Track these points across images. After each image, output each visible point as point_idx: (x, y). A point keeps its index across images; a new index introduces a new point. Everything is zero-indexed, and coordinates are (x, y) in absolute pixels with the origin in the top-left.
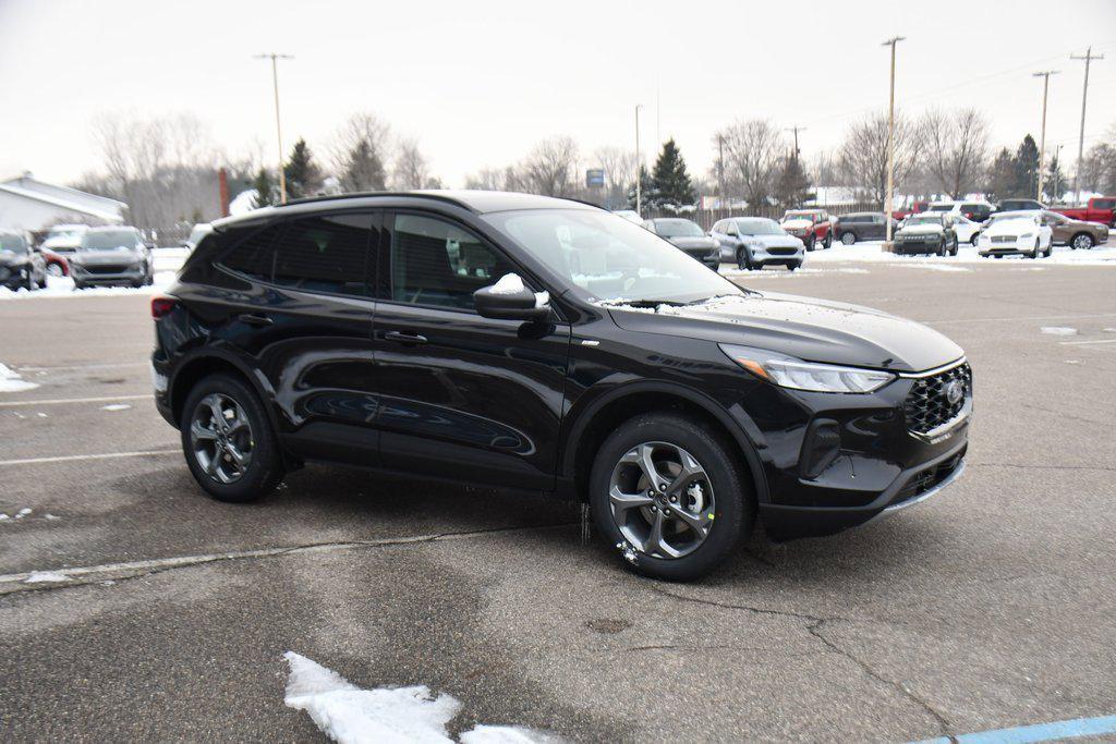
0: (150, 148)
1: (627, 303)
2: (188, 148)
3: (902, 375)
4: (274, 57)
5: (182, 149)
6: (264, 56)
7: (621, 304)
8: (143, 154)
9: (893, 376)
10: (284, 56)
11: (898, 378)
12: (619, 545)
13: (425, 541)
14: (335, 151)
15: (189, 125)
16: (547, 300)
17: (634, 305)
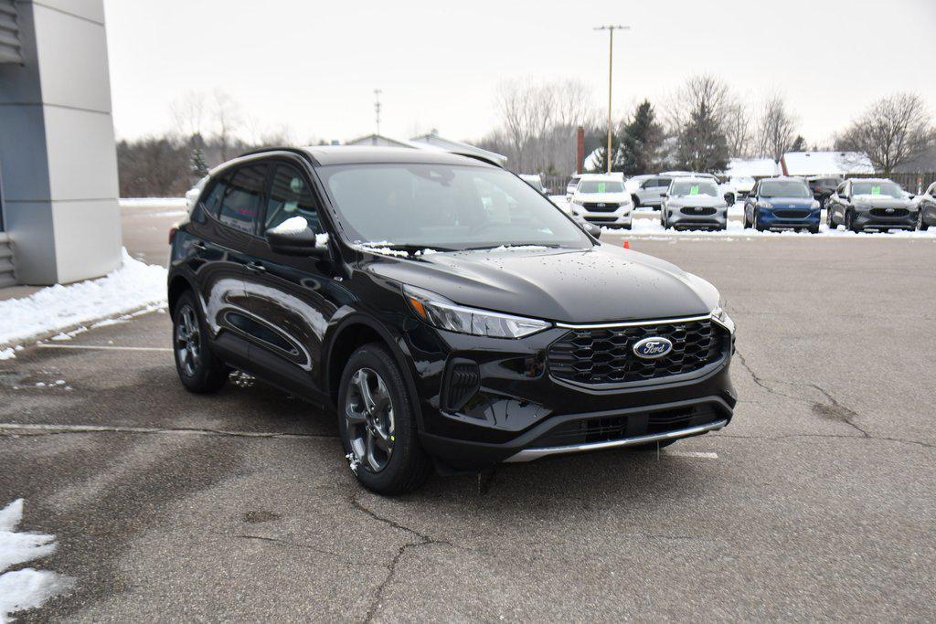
0: (541, 109)
1: (387, 247)
2: (571, 110)
3: (558, 324)
4: (611, 28)
5: (566, 110)
6: (603, 28)
7: (381, 247)
8: (534, 115)
9: (549, 324)
10: (620, 28)
11: (554, 327)
12: (347, 456)
13: (266, 437)
14: (674, 112)
15: (574, 89)
16: (326, 241)
17: (392, 248)
